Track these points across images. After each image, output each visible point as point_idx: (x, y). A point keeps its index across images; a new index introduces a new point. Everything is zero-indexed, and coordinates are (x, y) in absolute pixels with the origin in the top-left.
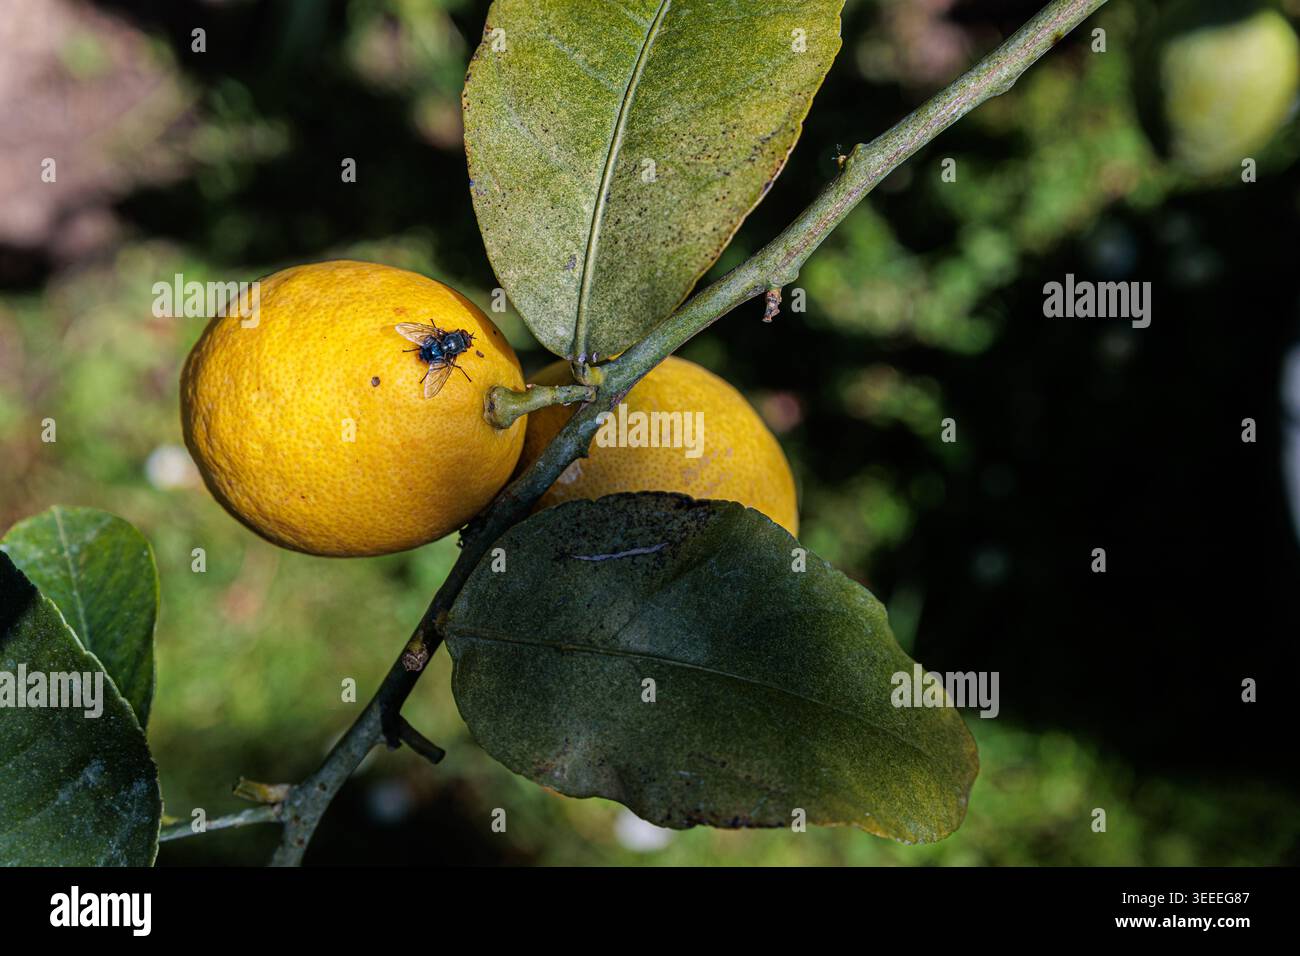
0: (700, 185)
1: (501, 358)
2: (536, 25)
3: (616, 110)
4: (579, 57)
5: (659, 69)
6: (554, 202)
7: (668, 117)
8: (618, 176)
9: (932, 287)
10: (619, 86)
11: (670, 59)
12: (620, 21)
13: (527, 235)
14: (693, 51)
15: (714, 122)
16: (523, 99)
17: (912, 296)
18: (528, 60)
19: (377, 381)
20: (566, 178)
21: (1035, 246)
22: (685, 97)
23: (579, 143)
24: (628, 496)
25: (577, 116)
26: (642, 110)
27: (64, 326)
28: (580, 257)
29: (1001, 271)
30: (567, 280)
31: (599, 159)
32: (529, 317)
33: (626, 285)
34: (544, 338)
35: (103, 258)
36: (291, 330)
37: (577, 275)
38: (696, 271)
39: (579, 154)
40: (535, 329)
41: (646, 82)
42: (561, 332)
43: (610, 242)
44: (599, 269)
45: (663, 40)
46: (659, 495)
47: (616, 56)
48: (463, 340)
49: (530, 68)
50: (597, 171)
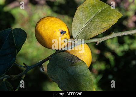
0: (96, 29)
1: (68, 35)
2: (88, 5)
3: (92, 17)
4: (91, 10)
5: (98, 15)
6: (81, 23)
7: (96, 20)
8: (88, 24)
9: (119, 47)
10: (93, 15)
11: (99, 15)
12: (97, 9)
13: (77, 25)
14: (102, 15)
15: (100, 23)
16: (83, 12)
17: (116, 47)
18: (86, 8)
19: (55, 32)
20: (83, 21)
21: (131, 49)
22: (99, 19)
23: (86, 19)
24: (73, 55)
25: (88, 16)
26: (94, 18)
27: (35, 10)
28: (81, 30)
29: (126, 49)
30: (78, 31)
31: (87, 21)
32: (73, 33)
33: (84, 35)
34: (73, 36)
35: (42, 5)
36: (49, 23)
37: (79, 31)
38: (91, 37)
39: (86, 20)
40: (73, 35)
41: (96, 16)
42: (75, 36)
43: (84, 30)
44: (82, 32)
45: (100, 13)
46: (76, 57)
47: (94, 12)
48: (65, 32)
49: (85, 9)
50: (87, 22)
